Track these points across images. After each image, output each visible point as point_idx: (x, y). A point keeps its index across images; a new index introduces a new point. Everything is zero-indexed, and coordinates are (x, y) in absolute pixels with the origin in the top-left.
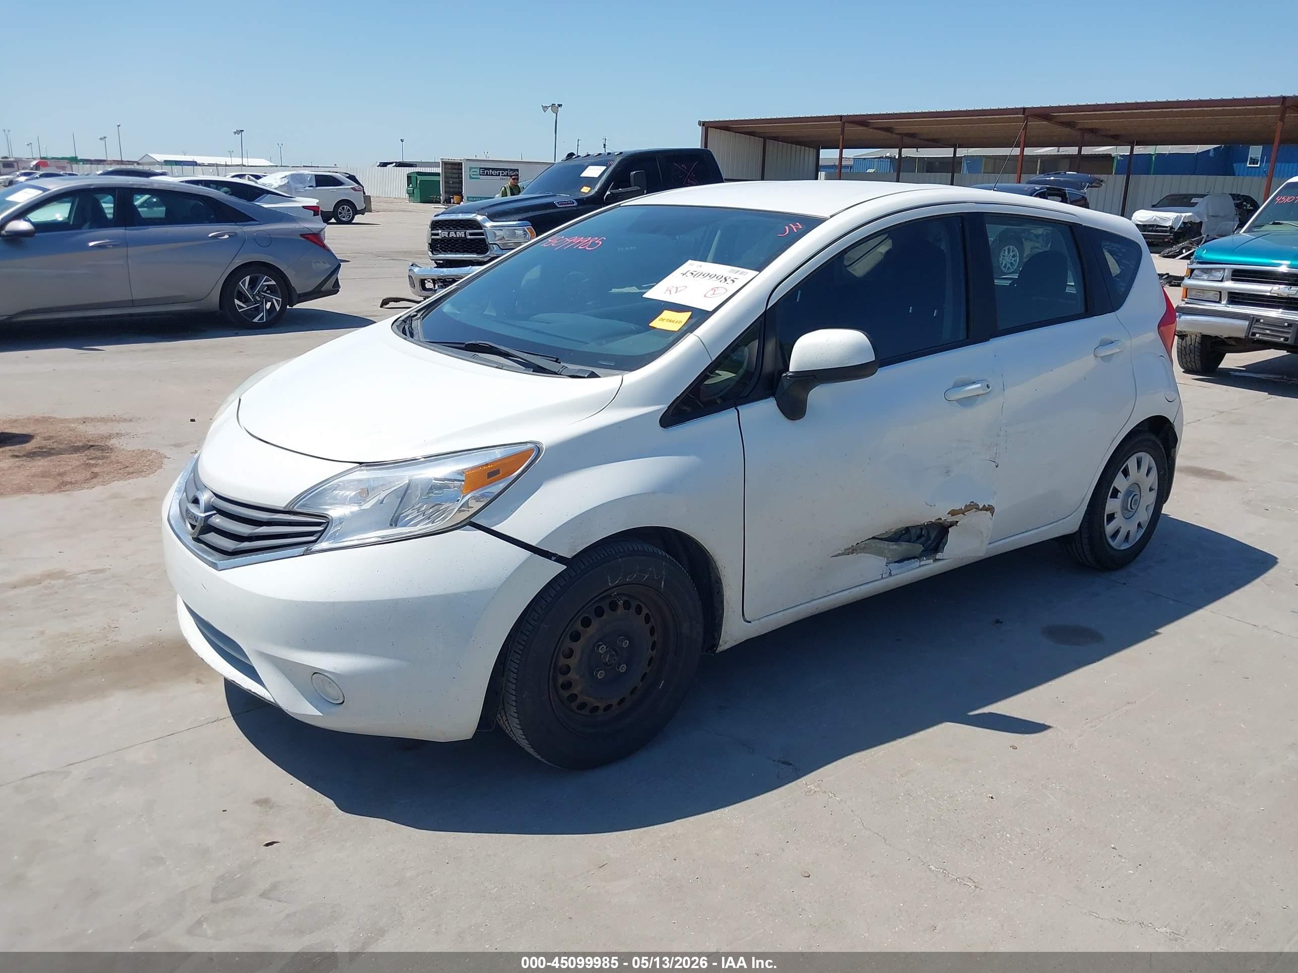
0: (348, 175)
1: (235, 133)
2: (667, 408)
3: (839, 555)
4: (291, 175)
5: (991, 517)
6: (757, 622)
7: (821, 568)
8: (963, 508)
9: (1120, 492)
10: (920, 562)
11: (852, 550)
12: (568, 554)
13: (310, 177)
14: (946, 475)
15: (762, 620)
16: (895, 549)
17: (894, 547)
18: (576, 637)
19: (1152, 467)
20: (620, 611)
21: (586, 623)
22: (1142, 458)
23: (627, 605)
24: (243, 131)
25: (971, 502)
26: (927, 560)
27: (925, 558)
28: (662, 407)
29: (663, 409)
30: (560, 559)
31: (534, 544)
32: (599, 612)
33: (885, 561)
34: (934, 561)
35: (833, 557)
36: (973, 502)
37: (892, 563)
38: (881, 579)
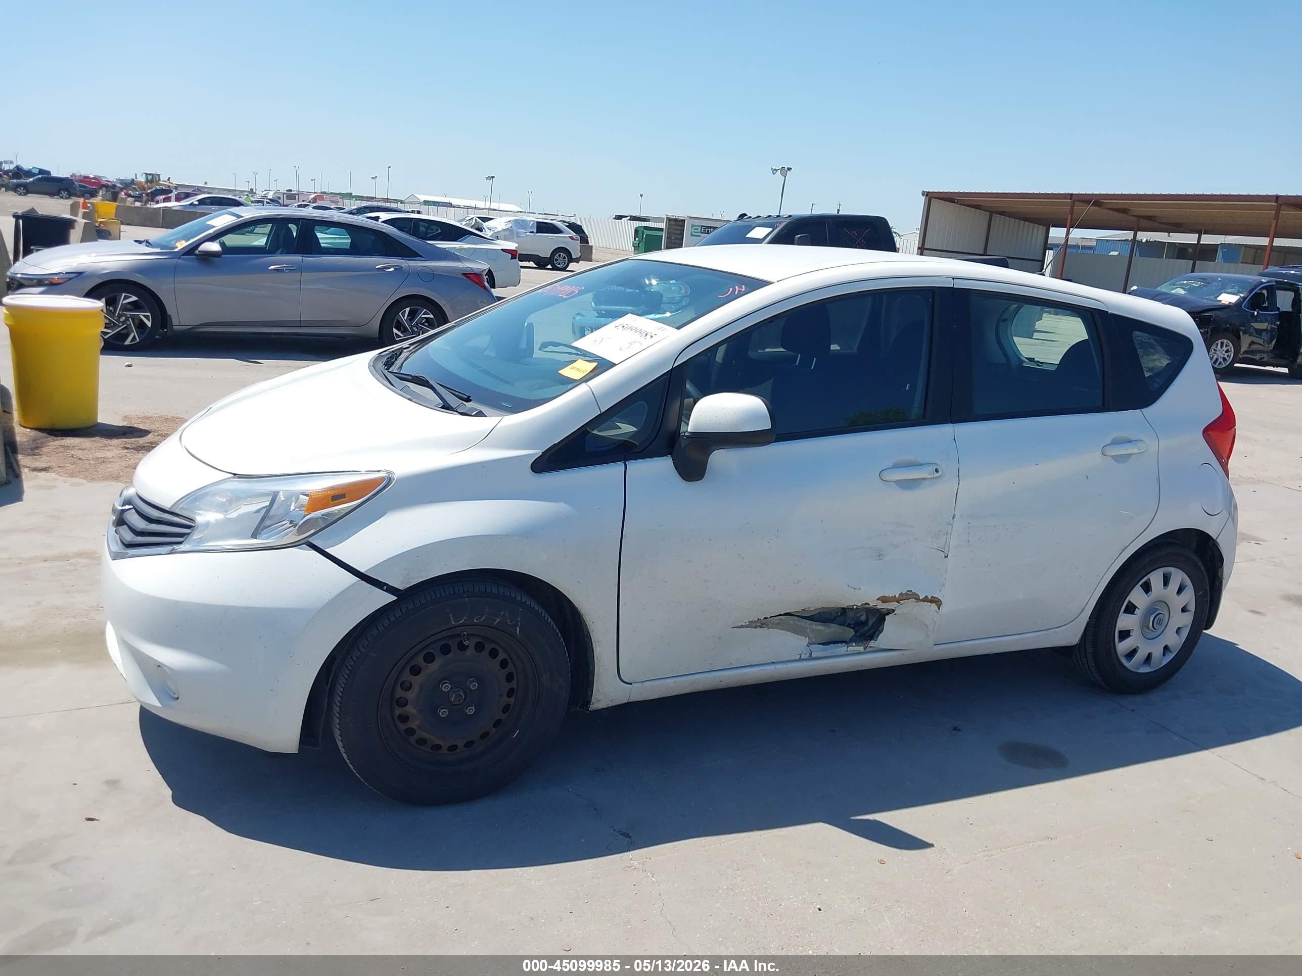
0: (568, 224)
1: (487, 179)
2: (541, 454)
3: (742, 627)
4: (515, 220)
5: (938, 610)
6: (640, 684)
7: (720, 638)
8: (897, 597)
9: (1138, 608)
10: (848, 647)
11: (763, 623)
12: (400, 585)
13: (532, 223)
14: (878, 558)
15: (646, 684)
16: (819, 629)
17: (819, 628)
18: (416, 671)
19: (1186, 586)
20: (470, 652)
21: (429, 658)
22: (1171, 573)
23: (479, 647)
24: (494, 177)
25: (908, 591)
26: (856, 646)
27: (854, 644)
28: (537, 452)
29: (536, 454)
30: (391, 590)
31: (362, 570)
32: (446, 650)
33: (805, 641)
34: (865, 648)
35: (732, 628)
36: (911, 591)
37: (814, 644)
38: (800, 660)
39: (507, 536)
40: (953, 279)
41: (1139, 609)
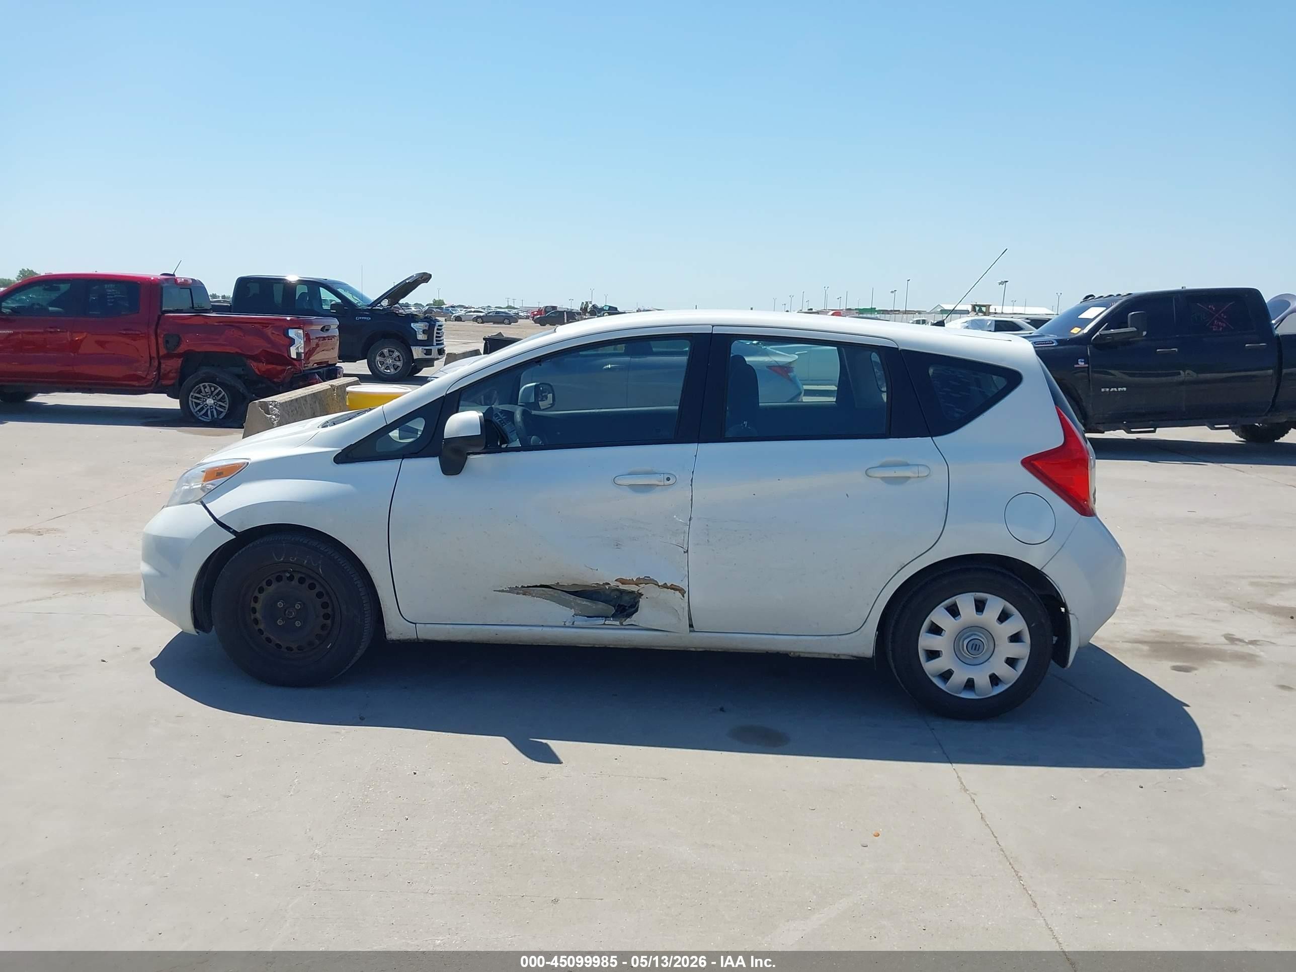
2: (341, 451)
3: (503, 591)
5: (682, 598)
7: (485, 598)
8: (635, 580)
10: (605, 621)
11: (526, 590)
12: (239, 530)
14: (616, 547)
15: (428, 626)
16: (584, 604)
17: (585, 603)
18: (261, 590)
20: (295, 582)
21: (269, 583)
22: (987, 600)
23: (302, 581)
25: (645, 577)
26: (613, 620)
27: (612, 619)
29: (339, 450)
30: (234, 532)
31: (217, 517)
32: (279, 579)
33: (573, 612)
34: (622, 624)
35: (495, 591)
36: (649, 577)
37: (579, 616)
38: (565, 626)
39: (304, 503)
40: (713, 326)
41: (945, 631)
